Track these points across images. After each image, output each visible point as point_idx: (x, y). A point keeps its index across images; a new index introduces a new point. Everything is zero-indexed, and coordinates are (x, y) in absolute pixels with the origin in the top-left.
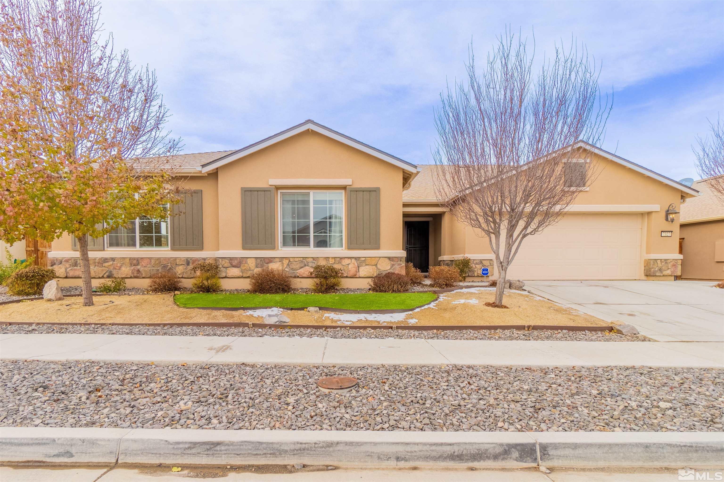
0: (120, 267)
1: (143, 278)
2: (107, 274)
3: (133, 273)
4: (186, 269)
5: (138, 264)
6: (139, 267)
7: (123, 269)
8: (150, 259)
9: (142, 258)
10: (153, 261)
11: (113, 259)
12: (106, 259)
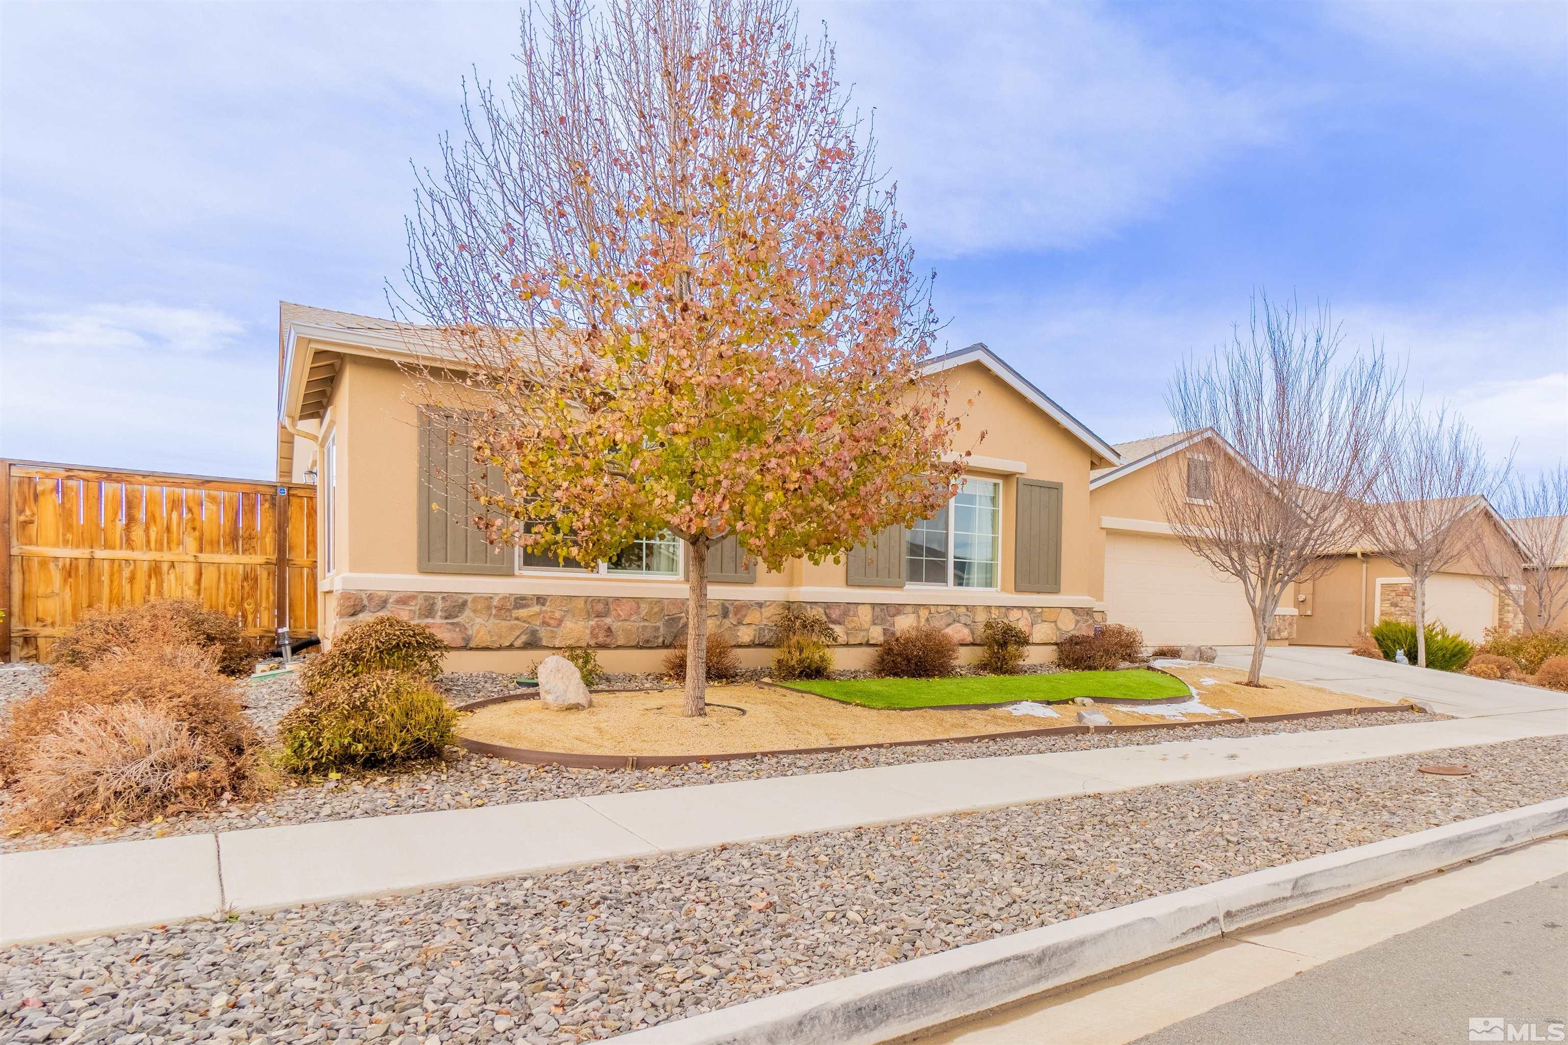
0: (561, 621)
1: (618, 647)
2: (524, 638)
3: (593, 635)
4: (720, 626)
5: (606, 614)
6: (608, 620)
7: (568, 624)
8: (637, 600)
9: (617, 599)
10: (645, 609)
11: (541, 600)
12: (523, 598)
